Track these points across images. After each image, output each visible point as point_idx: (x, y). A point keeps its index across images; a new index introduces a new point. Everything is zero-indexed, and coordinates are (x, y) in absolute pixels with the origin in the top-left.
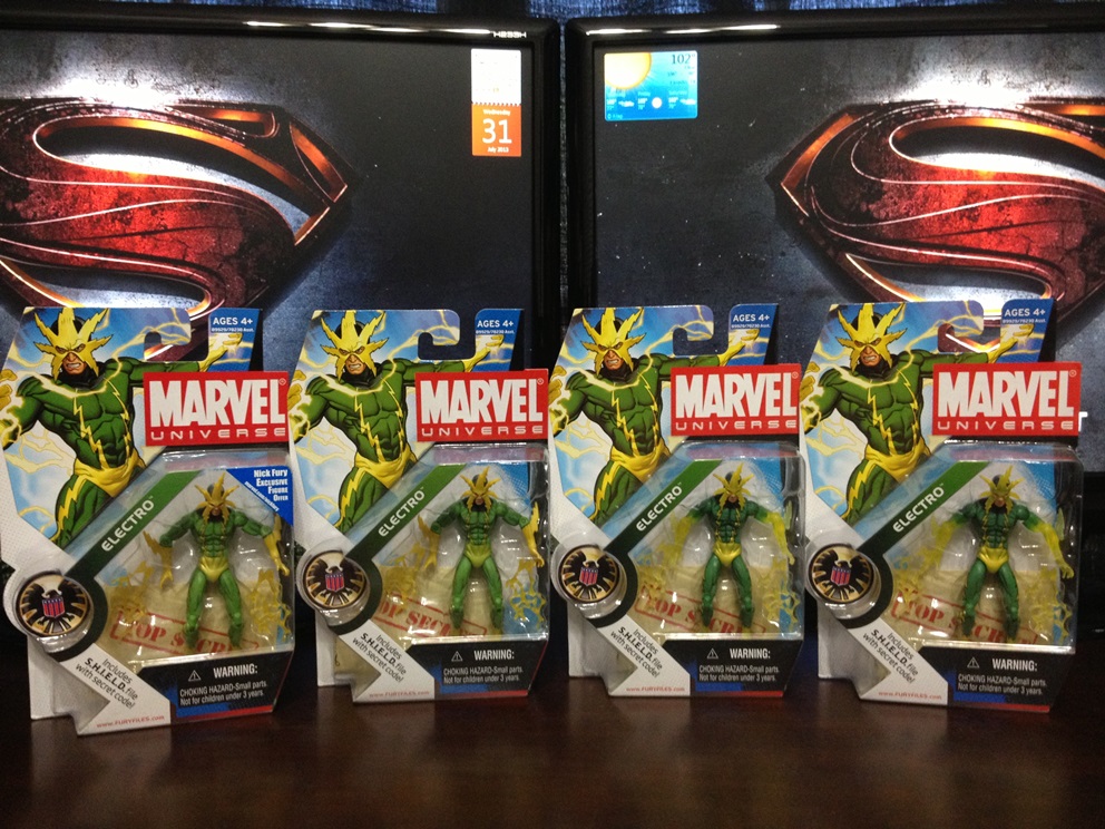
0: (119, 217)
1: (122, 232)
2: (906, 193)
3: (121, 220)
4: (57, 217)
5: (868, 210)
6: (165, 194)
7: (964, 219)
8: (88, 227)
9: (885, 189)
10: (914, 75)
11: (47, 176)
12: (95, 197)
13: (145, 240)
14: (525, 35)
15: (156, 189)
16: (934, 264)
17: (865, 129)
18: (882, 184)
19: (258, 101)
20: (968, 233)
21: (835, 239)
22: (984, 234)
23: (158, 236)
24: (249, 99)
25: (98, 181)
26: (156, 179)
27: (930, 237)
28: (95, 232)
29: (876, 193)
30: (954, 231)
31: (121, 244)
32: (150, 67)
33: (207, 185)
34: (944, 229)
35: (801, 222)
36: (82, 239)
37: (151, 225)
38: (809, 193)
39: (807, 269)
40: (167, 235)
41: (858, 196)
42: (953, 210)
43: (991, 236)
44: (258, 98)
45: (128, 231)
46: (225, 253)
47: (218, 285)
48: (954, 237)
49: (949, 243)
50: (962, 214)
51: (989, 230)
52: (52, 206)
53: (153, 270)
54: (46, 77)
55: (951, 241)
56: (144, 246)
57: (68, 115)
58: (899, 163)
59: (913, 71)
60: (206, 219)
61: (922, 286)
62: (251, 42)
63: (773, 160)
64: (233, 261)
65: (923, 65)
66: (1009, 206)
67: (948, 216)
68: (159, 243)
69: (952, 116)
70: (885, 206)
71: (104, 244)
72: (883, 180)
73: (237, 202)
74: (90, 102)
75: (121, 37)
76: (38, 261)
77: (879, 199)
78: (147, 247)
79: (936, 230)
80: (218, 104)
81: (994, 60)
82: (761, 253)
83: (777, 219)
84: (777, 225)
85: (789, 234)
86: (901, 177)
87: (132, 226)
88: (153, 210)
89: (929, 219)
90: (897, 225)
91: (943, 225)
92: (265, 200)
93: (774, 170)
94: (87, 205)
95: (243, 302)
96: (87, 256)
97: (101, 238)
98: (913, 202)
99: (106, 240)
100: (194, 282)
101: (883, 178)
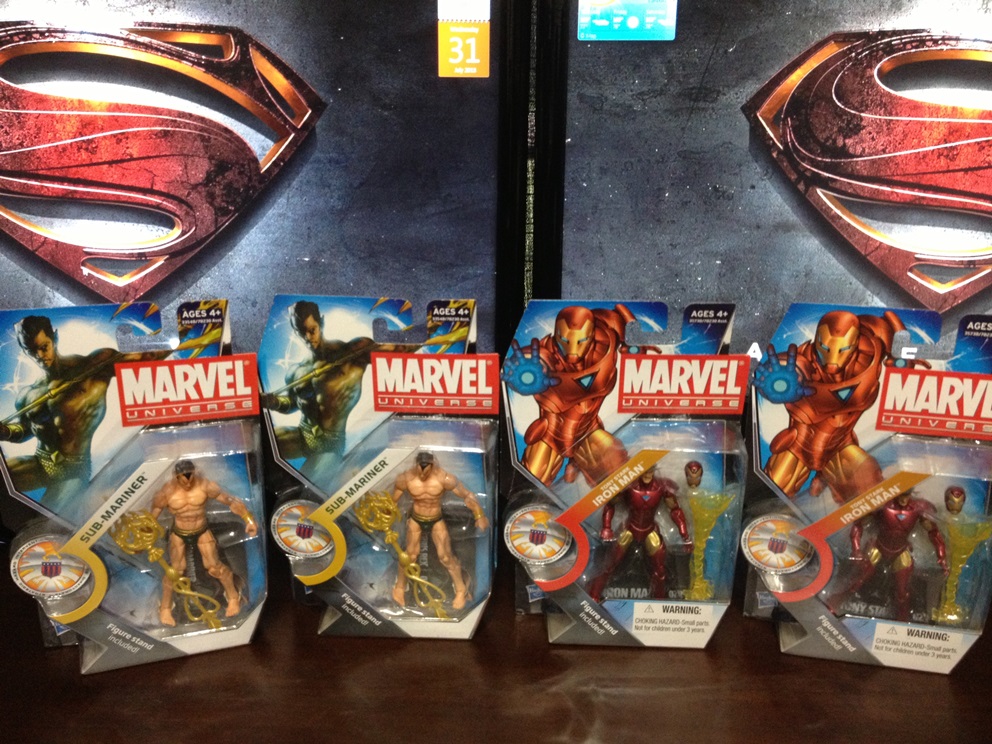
0: (84, 146)
1: (88, 162)
2: (885, 129)
3: (87, 149)
6: (128, 122)
7: (942, 157)
8: (55, 157)
9: (864, 123)
11: (8, 106)
12: (58, 126)
13: (113, 169)
15: (118, 117)
16: (905, 203)
17: (850, 60)
18: (862, 119)
19: (216, 22)
20: (944, 172)
21: (808, 174)
22: (960, 174)
23: (124, 165)
24: (206, 20)
25: (59, 109)
26: (118, 107)
27: (904, 175)
28: (62, 161)
29: (854, 128)
30: (930, 171)
31: (89, 173)
33: (170, 112)
34: (919, 168)
35: (775, 155)
36: (49, 169)
37: (116, 154)
38: (785, 124)
39: (775, 203)
40: (133, 164)
41: (835, 129)
42: (932, 148)
43: (967, 177)
44: (215, 19)
45: (94, 161)
46: (192, 181)
47: (187, 214)
48: (929, 176)
49: (924, 183)
50: (940, 154)
51: (966, 171)
52: (16, 135)
53: (122, 198)
55: (925, 180)
56: (112, 175)
57: (21, 40)
58: (881, 97)
60: (171, 147)
61: (889, 225)
63: (751, 89)
64: (202, 189)
68: (126, 172)
69: (945, 48)
70: (862, 141)
71: (72, 173)
72: (863, 115)
73: (202, 129)
77: (856, 134)
78: (115, 177)
79: (910, 169)
80: (174, 27)
82: (731, 186)
83: (750, 151)
84: (750, 158)
85: (761, 168)
86: (882, 112)
87: (98, 155)
88: (118, 139)
89: (906, 156)
90: (873, 162)
91: (919, 163)
92: (230, 127)
93: (751, 99)
94: (50, 135)
95: (213, 229)
96: (56, 186)
97: (69, 167)
98: (891, 138)
99: (74, 169)
100: (164, 210)
101: (863, 112)
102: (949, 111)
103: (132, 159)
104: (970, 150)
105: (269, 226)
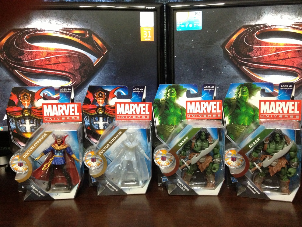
0: (47, 60)
1: (48, 64)
2: (259, 49)
3: (48, 60)
4: (31, 60)
5: (249, 54)
6: (59, 53)
8: (40, 62)
9: (253, 48)
10: (262, 17)
11: (29, 49)
12: (41, 54)
13: (55, 66)
14: (155, 8)
15: (57, 52)
16: (267, 69)
17: (248, 32)
18: (253, 47)
19: (83, 28)
20: (276, 60)
21: (240, 62)
22: (281, 61)
23: (58, 64)
24: (81, 27)
25: (42, 50)
26: (57, 49)
27: (266, 61)
28: (41, 64)
29: (251, 50)
31: (48, 67)
32: (54, 19)
33: (70, 51)
35: (231, 58)
36: (38, 66)
37: (56, 61)
38: (233, 50)
39: (232, 70)
40: (60, 64)
41: (246, 50)
42: (272, 54)
43: (283, 61)
44: (83, 27)
45: (50, 63)
46: (76, 69)
47: (74, 78)
48: (273, 61)
49: (271, 63)
50: (275, 55)
51: (282, 60)
52: (30, 57)
53: (57, 74)
54: (27, 22)
55: (272, 63)
56: (54, 67)
57: (33, 32)
58: (257, 41)
59: (262, 16)
60: (70, 60)
61: (264, 75)
62: (81, 12)
63: (223, 41)
64: (78, 71)
65: (264, 14)
66: (288, 53)
67: (271, 56)
68: (58, 66)
69: (272, 28)
70: (254, 53)
71: (44, 67)
72: (253, 46)
73: (79, 55)
74: (39, 29)
75: (47, 11)
76: (27, 72)
77: (252, 51)
78: (55, 68)
79: (268, 60)
80: (73, 29)
81: (284, 12)
82: (220, 67)
83: (224, 57)
84: (224, 59)
85: (227, 61)
86: (258, 45)
87: (51, 62)
88: (56, 58)
89: (266, 56)
90: (257, 58)
91: (270, 58)
92: (86, 54)
93: (223, 44)
94: (39, 57)
95: (80, 82)
96: (39, 70)
97: (43, 65)
98: (261, 52)
99: (44, 66)
100: (68, 77)
101: (253, 45)
102: (276, 44)
103: (60, 63)
104: (283, 54)
105: (95, 81)
